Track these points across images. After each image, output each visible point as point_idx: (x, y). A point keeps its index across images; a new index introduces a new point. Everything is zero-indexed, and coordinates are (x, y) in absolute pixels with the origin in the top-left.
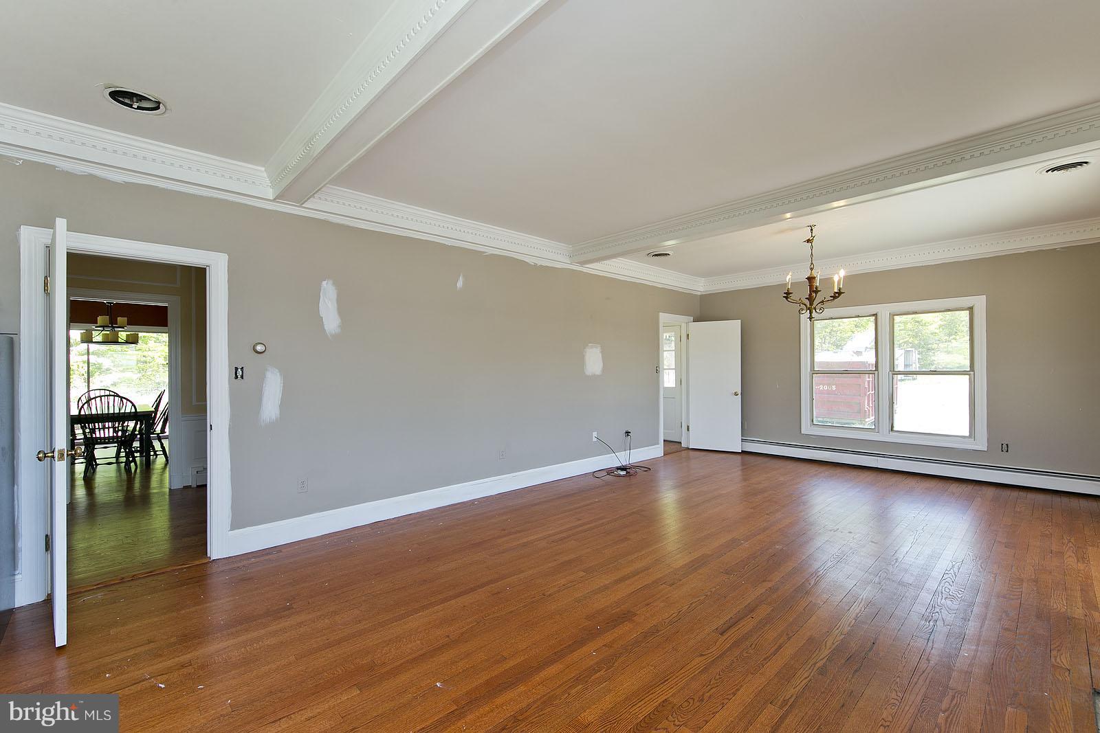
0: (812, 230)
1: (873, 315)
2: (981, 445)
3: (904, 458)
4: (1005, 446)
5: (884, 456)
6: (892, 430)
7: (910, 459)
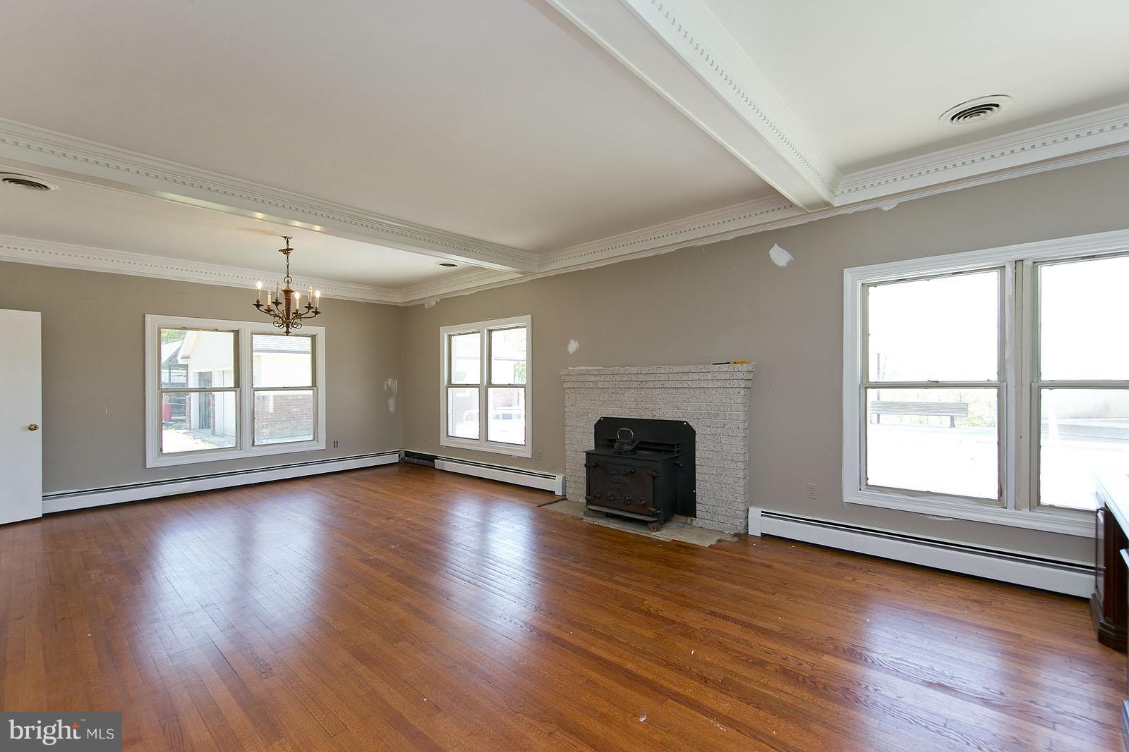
0: (288, 242)
1: (233, 331)
2: (322, 445)
3: (268, 469)
4: (336, 443)
5: (247, 472)
6: (253, 445)
7: (273, 468)
